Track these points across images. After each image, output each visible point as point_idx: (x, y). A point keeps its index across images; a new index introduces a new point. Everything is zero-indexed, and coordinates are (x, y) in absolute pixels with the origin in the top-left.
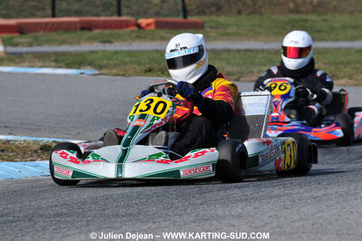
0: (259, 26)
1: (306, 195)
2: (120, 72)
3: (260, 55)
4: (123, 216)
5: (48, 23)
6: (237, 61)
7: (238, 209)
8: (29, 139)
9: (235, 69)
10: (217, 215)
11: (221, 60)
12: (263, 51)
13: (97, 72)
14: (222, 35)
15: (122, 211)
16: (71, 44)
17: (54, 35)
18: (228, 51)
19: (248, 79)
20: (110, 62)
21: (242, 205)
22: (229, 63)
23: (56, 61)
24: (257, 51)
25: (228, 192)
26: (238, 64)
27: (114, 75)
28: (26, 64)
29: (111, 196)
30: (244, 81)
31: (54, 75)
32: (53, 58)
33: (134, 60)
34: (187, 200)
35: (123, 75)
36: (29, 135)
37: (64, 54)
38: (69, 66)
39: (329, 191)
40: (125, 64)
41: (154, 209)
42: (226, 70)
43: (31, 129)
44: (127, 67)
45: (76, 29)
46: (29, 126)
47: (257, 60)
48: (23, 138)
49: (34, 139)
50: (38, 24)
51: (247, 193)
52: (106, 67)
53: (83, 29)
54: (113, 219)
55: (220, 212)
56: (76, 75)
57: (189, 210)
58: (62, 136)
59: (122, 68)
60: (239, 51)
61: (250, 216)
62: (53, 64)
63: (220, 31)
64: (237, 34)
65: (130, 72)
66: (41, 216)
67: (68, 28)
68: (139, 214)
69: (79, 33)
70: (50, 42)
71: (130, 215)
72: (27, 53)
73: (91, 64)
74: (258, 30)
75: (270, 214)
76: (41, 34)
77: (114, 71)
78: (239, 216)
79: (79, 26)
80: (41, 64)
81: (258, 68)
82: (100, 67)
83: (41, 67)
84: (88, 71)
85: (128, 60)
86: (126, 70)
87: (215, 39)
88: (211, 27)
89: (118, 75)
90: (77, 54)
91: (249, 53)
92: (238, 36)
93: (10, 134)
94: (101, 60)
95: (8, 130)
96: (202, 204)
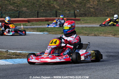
0: (96, 20)
1: (100, 68)
2: (55, 33)
3: (95, 28)
5: (36, 19)
6: (88, 30)
8: (26, 52)
11: (84, 30)
13: (48, 33)
14: (86, 23)
16: (42, 25)
17: (38, 23)
18: (86, 27)
20: (52, 30)
21: (82, 71)
23: (37, 30)
24: (95, 27)
27: (53, 34)
28: (29, 31)
29: (46, 69)
30: (90, 36)
31: (36, 34)
32: (36, 29)
33: (59, 30)
35: (56, 34)
36: (27, 51)
37: (40, 28)
38: (40, 31)
39: (107, 67)
40: (57, 31)
43: (28, 49)
44: (57, 32)
45: (44, 21)
46: (27, 49)
47: (94, 30)
48: (25, 52)
50: (33, 19)
51: (84, 68)
52: (51, 32)
53: (46, 21)
56: (42, 34)
58: (36, 51)
60: (89, 27)
62: (36, 31)
63: (85, 21)
64: (90, 22)
65: (58, 33)
67: (42, 20)
69: (45, 22)
70: (36, 25)
72: (29, 28)
73: (47, 31)
74: (96, 21)
76: (34, 22)
77: (53, 33)
79: (45, 20)
80: (33, 31)
82: (49, 32)
83: (33, 32)
84: (46, 33)
85: (57, 30)
87: (83, 24)
88: (82, 20)
89: (54, 34)
90: (44, 28)
91: (92, 28)
92: (90, 23)
93: (22, 51)
94: (50, 30)
95: (21, 50)
96: (70, 71)
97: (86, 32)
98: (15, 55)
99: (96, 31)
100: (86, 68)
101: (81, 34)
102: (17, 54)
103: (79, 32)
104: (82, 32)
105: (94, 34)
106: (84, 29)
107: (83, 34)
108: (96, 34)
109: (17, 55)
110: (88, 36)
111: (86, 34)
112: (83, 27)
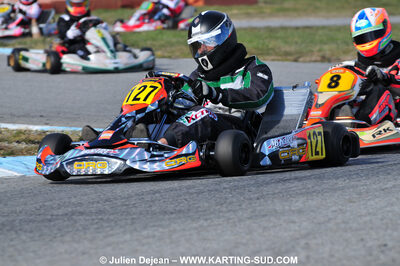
2: (166, 54)
3: (320, 32)
4: (172, 213)
6: (296, 39)
7: (298, 203)
9: (292, 48)
10: (275, 211)
11: (277, 38)
12: (323, 28)
14: (278, 11)
15: (171, 208)
18: (284, 28)
19: (308, 59)
20: (155, 43)
21: (302, 199)
22: (286, 42)
24: (318, 28)
25: (288, 184)
26: (296, 43)
29: (158, 191)
30: (304, 62)
34: (242, 194)
35: (170, 57)
36: (67, 125)
40: (172, 44)
41: (206, 204)
42: (283, 49)
43: (70, 118)
44: (173, 49)
45: (116, 7)
47: (317, 38)
49: (73, 129)
53: (123, 7)
54: (161, 217)
55: (279, 207)
57: (243, 206)
59: (168, 49)
60: (297, 28)
61: (312, 211)
63: (275, 6)
65: (178, 54)
66: (81, 213)
68: (189, 210)
69: (120, 11)
71: (180, 211)
75: (334, 208)
77: (159, 52)
78: (300, 212)
79: (119, 4)
81: (318, 48)
85: (174, 40)
86: (173, 52)
87: (271, 15)
88: (265, 2)
89: (164, 57)
92: (296, 11)
93: (47, 124)
94: (145, 41)
95: (44, 120)
96: (258, 199)
97: (287, 48)
98: (24, 141)
99: (325, 44)
100: (316, 188)
101: (268, 54)
102: (32, 138)
103: (260, 46)
104: (271, 46)
105: (321, 54)
106: (278, 35)
107: (277, 54)
108: (328, 54)
109: (33, 142)
110: (296, 60)
111: (287, 54)
112: (271, 30)
